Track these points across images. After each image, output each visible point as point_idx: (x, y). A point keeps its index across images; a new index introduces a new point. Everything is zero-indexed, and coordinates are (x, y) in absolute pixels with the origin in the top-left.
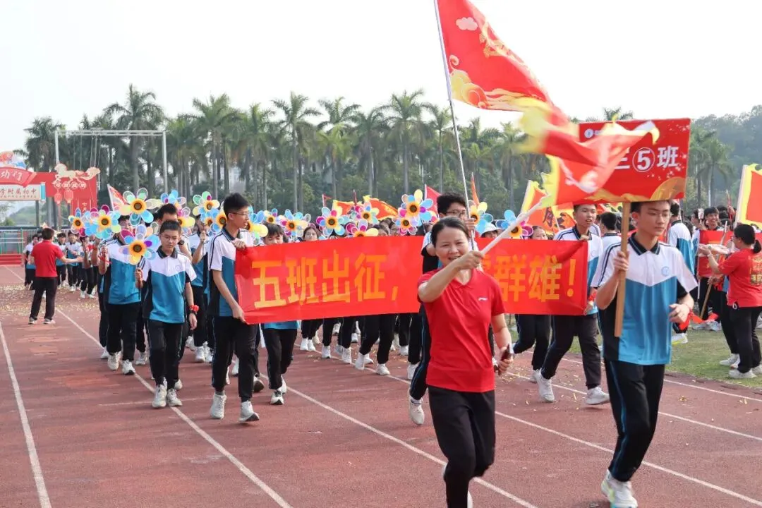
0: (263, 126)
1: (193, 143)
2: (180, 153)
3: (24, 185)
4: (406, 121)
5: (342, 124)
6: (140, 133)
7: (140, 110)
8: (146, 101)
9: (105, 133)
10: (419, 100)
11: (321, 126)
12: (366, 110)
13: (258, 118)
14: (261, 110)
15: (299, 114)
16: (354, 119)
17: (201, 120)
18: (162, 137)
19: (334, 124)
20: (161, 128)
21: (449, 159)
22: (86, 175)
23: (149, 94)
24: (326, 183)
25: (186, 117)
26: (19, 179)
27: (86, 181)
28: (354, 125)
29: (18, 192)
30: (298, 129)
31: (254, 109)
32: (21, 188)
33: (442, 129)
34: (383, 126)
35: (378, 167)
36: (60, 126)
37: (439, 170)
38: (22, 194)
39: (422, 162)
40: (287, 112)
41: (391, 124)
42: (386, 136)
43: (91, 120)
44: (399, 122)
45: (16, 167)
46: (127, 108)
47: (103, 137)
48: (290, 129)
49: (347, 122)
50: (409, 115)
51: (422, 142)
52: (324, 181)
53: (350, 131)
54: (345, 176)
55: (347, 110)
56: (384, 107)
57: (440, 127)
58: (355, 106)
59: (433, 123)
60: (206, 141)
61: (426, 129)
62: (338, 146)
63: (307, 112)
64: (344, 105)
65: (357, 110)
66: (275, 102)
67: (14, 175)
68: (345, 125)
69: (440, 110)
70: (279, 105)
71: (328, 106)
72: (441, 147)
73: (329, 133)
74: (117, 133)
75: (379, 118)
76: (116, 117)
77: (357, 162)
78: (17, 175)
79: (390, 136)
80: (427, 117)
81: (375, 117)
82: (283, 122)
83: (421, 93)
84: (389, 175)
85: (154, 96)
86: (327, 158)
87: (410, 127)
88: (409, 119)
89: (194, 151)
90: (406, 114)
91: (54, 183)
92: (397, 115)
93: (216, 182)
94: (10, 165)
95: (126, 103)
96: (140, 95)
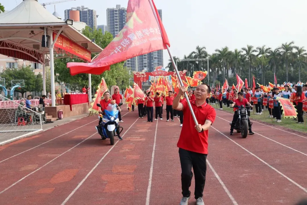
0: (239, 56)
1: (217, 62)
2: (213, 65)
4: (287, 53)
5: (265, 55)
6: (201, 59)
7: (201, 53)
8: (203, 50)
9: (191, 60)
10: (292, 45)
11: (258, 55)
12: (273, 49)
13: (237, 53)
14: (238, 51)
15: (251, 52)
16: (269, 53)
17: (219, 55)
18: (207, 61)
19: (262, 54)
20: (207, 58)
21: (302, 65)
22: (183, 72)
23: (203, 48)
24: (259, 74)
25: (215, 54)
27: (183, 74)
28: (269, 54)
30: (250, 56)
31: (236, 51)
33: (300, 55)
34: (279, 54)
35: (277, 68)
36: (178, 58)
37: (299, 69)
39: (293, 66)
40: (247, 51)
41: (282, 54)
42: (280, 58)
43: (187, 56)
44: (285, 53)
45: (163, 70)
46: (197, 53)
47: (190, 61)
48: (248, 57)
49: (267, 54)
50: (288, 50)
51: (293, 59)
52: (259, 73)
53: (267, 56)
54: (266, 71)
55: (267, 50)
56: (279, 48)
57: (299, 54)
58: (269, 48)
59: (297, 53)
60: (221, 61)
61: (294, 55)
62: (264, 62)
63: (253, 51)
64: (265, 48)
65: (270, 50)
66: (243, 49)
67: (162, 73)
68: (266, 55)
69: (300, 48)
70: (244, 49)
71: (260, 49)
72: (300, 60)
73: (260, 57)
74: (194, 60)
75: (278, 52)
76: (194, 55)
77: (270, 66)
79: (281, 58)
80: (294, 51)
81: (276, 52)
82: (245, 54)
84: (281, 70)
85: (205, 48)
86: (260, 66)
87: (289, 54)
88: (288, 52)
89: (217, 65)
90: (287, 50)
91: (173, 75)
92: (284, 51)
93: (224, 74)
94: (161, 70)
95: (196, 51)
96: (201, 48)
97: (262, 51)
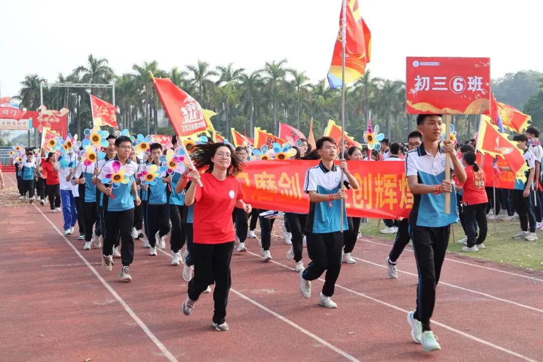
0: (180, 82)
1: (133, 93)
2: (125, 99)
3: (18, 119)
4: (275, 80)
5: (234, 82)
6: (98, 85)
7: (98, 72)
8: (102, 65)
9: (74, 85)
10: (284, 66)
11: (218, 83)
12: (249, 73)
13: (177, 77)
14: (179, 71)
15: (204, 74)
16: (241, 78)
17: (139, 77)
18: (112, 89)
19: (227, 81)
20: (112, 83)
21: (304, 106)
22: (60, 113)
23: (104, 60)
24: (222, 121)
25: (129, 76)
26: (15, 115)
27: (59, 117)
28: (241, 82)
29: (14, 124)
30: (203, 84)
31: (174, 71)
32: (16, 121)
33: (300, 86)
34: (260, 83)
35: (257, 109)
36: (44, 80)
37: (297, 113)
38: (17, 125)
39: (286, 108)
40: (196, 73)
41: (265, 82)
42: (262, 90)
43: (65, 76)
44: (271, 81)
45: (12, 107)
46: (89, 69)
47: (73, 88)
48: (198, 85)
49: (236, 81)
50: (278, 77)
51: (286, 95)
53: (238, 86)
54: (234, 116)
55: (236, 73)
56: (261, 71)
57: (298, 84)
58: (241, 70)
59: (293, 82)
60: (142, 91)
61: (288, 86)
62: (231, 96)
63: (210, 73)
64: (234, 69)
65: (243, 72)
66: (188, 67)
67: (11, 112)
68: (235, 82)
69: (298, 73)
70: (191, 68)
71: (223, 70)
72: (299, 98)
73: (224, 87)
74: (82, 85)
75: (258, 78)
76: (81, 75)
77: (243, 107)
78: (13, 113)
79: (264, 91)
80: (289, 78)
81: (255, 77)
82: (193, 80)
83: (285, 61)
84: (264, 116)
85: (107, 61)
86: (223, 104)
87: (278, 84)
88: (277, 79)
89: (133, 99)
90: (275, 76)
91: (38, 118)
92: (270, 76)
93: (149, 119)
94: (9, 106)
95: (88, 66)
96: (97, 61)
97: (226, 76)
